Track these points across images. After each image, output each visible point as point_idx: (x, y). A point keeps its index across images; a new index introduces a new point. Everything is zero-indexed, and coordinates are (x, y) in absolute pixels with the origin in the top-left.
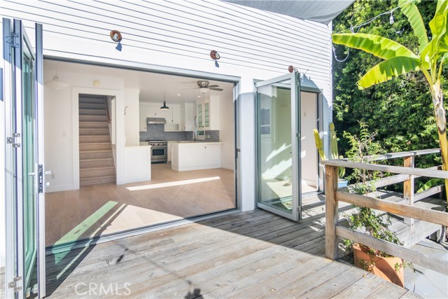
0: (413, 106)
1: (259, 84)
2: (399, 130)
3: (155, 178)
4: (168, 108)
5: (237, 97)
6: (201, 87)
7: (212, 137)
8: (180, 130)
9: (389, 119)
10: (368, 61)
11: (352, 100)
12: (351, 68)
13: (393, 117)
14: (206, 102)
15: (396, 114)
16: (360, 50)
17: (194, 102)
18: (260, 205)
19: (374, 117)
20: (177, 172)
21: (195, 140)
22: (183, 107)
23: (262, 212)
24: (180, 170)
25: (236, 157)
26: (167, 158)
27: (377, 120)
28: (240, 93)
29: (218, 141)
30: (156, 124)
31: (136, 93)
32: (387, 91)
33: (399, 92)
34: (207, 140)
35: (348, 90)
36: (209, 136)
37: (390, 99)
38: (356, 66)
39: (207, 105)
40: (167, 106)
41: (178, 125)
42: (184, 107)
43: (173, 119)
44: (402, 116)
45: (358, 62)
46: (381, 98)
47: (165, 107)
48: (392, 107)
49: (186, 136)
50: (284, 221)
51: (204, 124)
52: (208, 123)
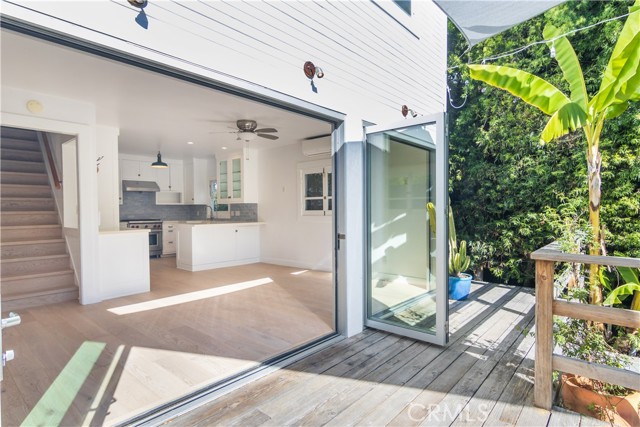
0: (553, 173)
1: (370, 130)
2: (530, 206)
3: (158, 287)
4: (165, 165)
5: (338, 147)
6: (245, 131)
7: (244, 214)
8: (182, 203)
9: (519, 190)
10: (493, 110)
11: (465, 163)
12: (469, 119)
13: (524, 188)
14: (236, 157)
15: (531, 183)
16: (505, 92)
17: (212, 157)
18: (372, 323)
19: (498, 187)
20: (189, 273)
21: (212, 220)
22: (189, 167)
23: (378, 334)
24: (194, 269)
25: (337, 247)
26: (161, 250)
27: (502, 192)
28: (346, 141)
29: (255, 220)
30: (140, 192)
31: (112, 135)
32: (518, 151)
33: (533, 154)
34: (234, 219)
35: (461, 150)
36: (238, 213)
37: (521, 163)
38: (475, 115)
39: (238, 162)
40: (163, 161)
41: (179, 195)
42: (192, 164)
43: (170, 185)
44: (537, 187)
45: (477, 111)
46: (509, 162)
47: (159, 163)
48: (523, 174)
49: (193, 213)
50: (422, 348)
51: (230, 193)
52: (238, 191)
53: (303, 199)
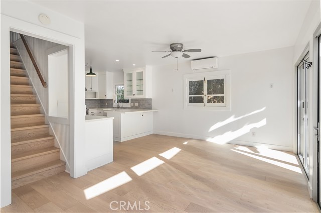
4: (94, 74)
6: (174, 51)
8: (97, 98)
24: (122, 141)
43: (91, 87)
51: (135, 92)
52: (141, 91)
53: (187, 96)
